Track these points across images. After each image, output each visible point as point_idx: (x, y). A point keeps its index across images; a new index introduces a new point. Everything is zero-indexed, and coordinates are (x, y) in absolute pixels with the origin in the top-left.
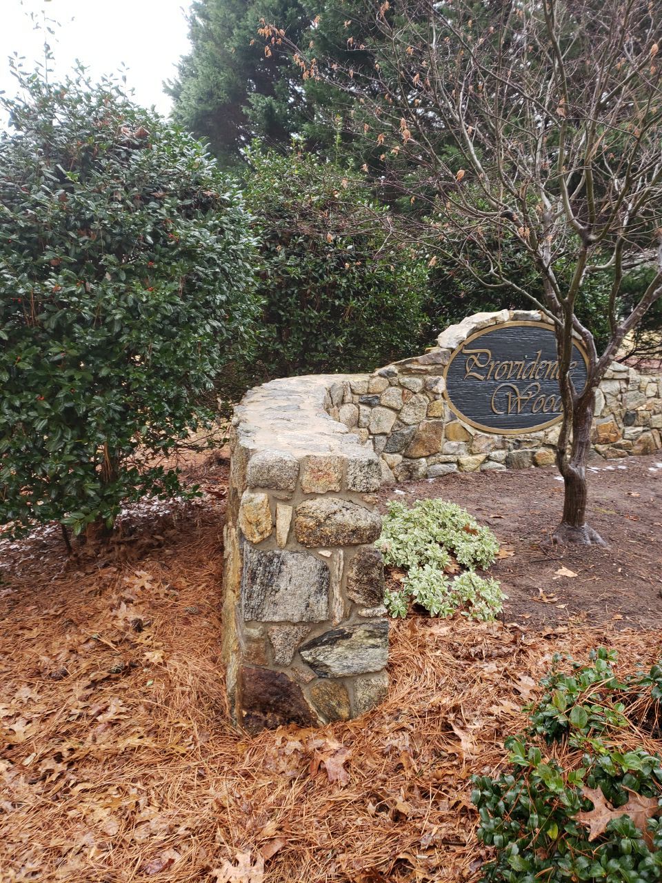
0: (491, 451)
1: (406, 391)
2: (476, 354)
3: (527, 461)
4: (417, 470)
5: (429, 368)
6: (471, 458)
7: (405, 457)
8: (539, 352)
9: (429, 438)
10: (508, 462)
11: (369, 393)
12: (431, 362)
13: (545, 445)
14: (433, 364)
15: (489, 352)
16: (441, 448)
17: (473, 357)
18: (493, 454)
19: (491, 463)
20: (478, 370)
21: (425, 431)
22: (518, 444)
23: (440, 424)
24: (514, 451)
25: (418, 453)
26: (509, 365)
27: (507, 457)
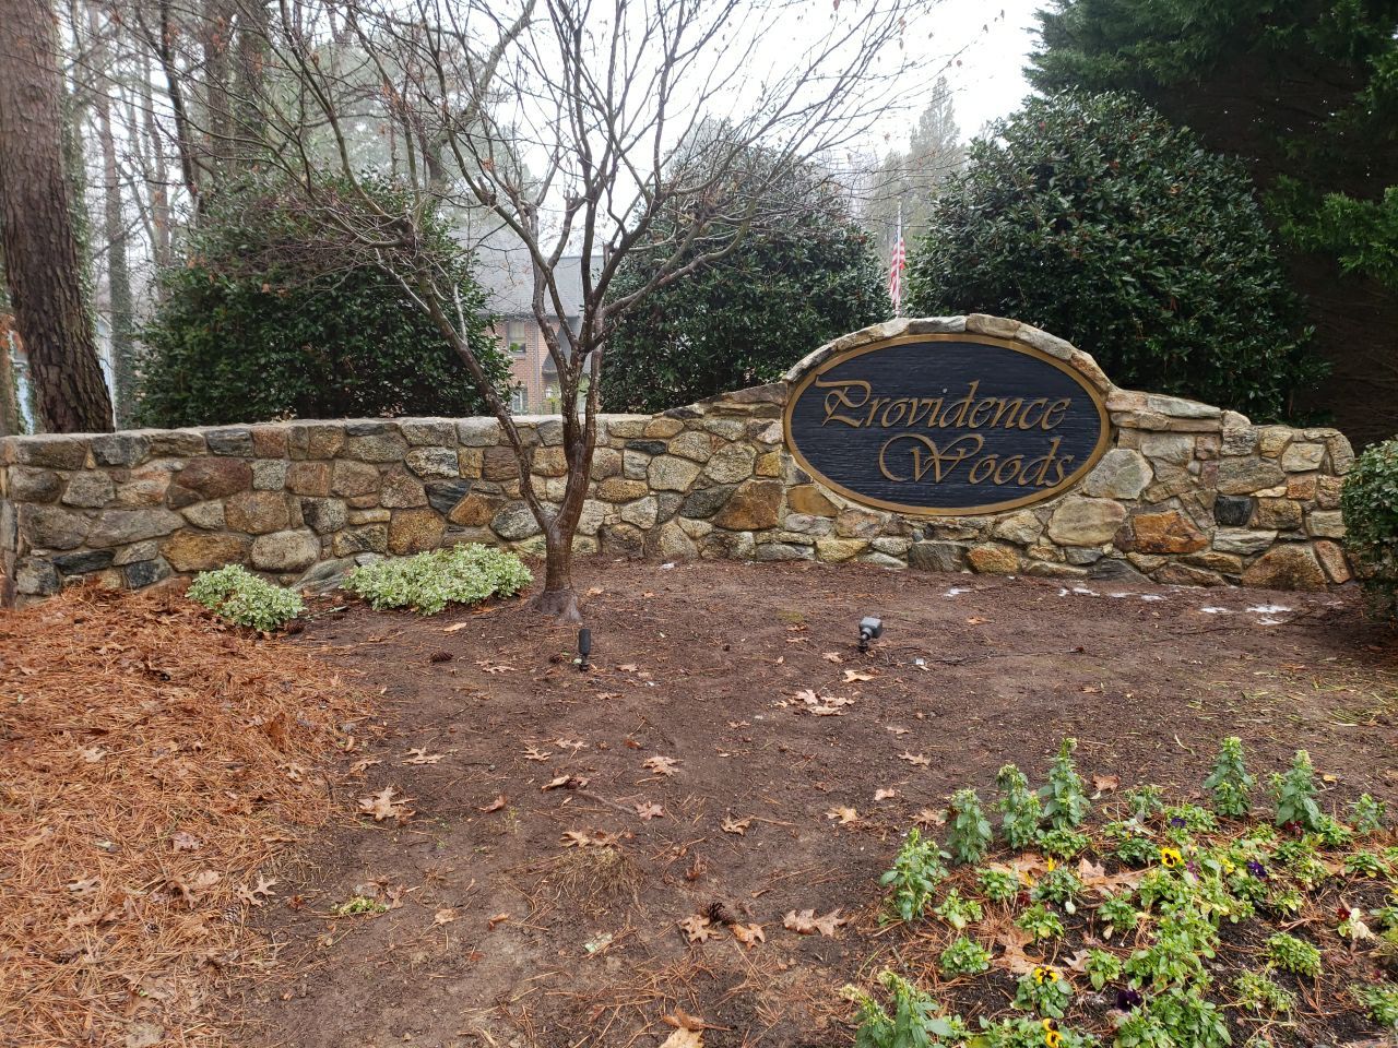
0: (876, 536)
1: (714, 438)
2: (841, 388)
3: (949, 561)
4: (737, 545)
5: (752, 407)
6: (835, 542)
7: (717, 526)
8: (975, 384)
9: (756, 505)
10: (910, 556)
11: (645, 437)
12: (753, 398)
13: (992, 539)
14: (757, 402)
15: (867, 385)
16: (778, 520)
17: (837, 392)
18: (879, 541)
19: (876, 555)
20: (849, 411)
21: (749, 493)
22: (931, 532)
23: (777, 488)
24: (923, 541)
25: (738, 525)
26: (909, 406)
27: (909, 550)
